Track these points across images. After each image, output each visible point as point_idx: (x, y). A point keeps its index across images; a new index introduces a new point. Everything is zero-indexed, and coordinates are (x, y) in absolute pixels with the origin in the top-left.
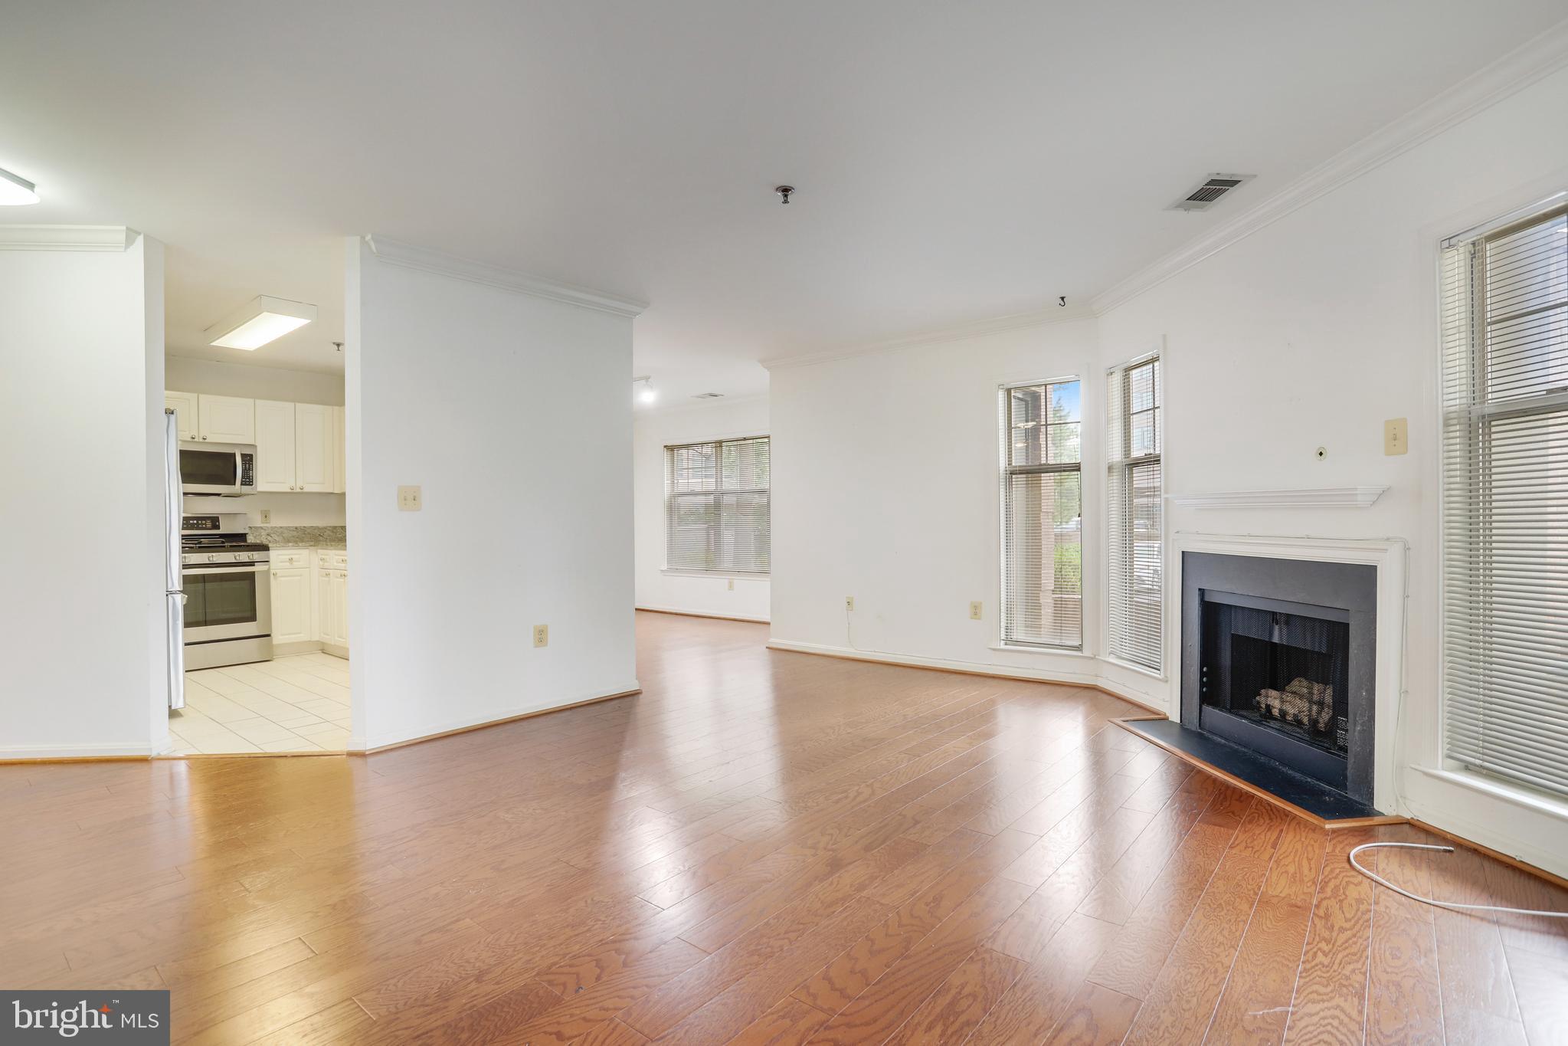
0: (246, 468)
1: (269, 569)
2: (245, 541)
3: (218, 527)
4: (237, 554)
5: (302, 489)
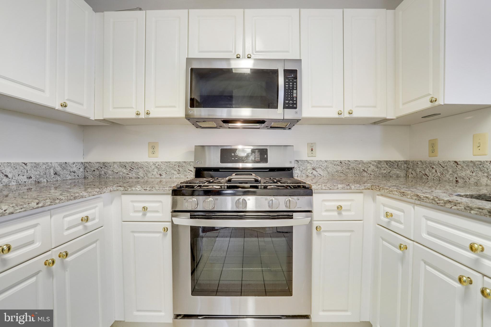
0: (289, 87)
3: (265, 160)
5: (351, 113)
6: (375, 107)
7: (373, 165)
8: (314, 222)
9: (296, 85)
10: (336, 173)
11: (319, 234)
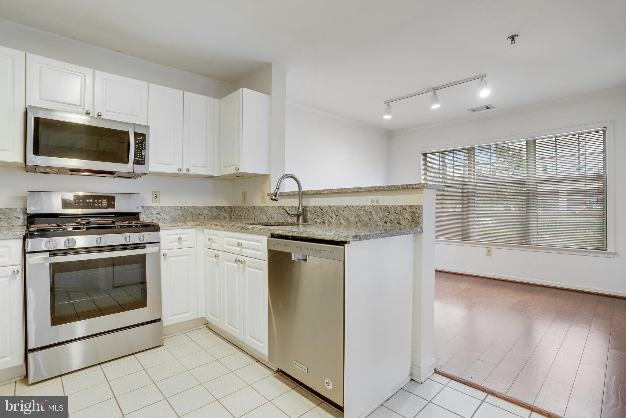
0: (138, 147)
1: (159, 250)
2: (138, 219)
3: (113, 206)
4: (127, 235)
5: (188, 171)
6: (206, 167)
7: (206, 210)
8: (161, 251)
9: (145, 145)
10: (177, 217)
11: (165, 259)
